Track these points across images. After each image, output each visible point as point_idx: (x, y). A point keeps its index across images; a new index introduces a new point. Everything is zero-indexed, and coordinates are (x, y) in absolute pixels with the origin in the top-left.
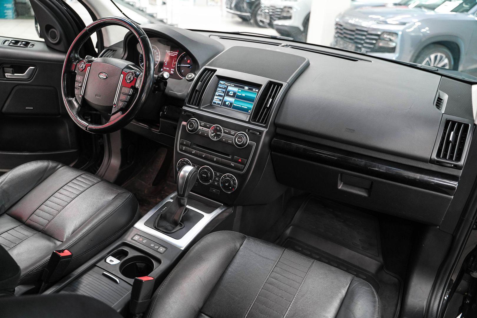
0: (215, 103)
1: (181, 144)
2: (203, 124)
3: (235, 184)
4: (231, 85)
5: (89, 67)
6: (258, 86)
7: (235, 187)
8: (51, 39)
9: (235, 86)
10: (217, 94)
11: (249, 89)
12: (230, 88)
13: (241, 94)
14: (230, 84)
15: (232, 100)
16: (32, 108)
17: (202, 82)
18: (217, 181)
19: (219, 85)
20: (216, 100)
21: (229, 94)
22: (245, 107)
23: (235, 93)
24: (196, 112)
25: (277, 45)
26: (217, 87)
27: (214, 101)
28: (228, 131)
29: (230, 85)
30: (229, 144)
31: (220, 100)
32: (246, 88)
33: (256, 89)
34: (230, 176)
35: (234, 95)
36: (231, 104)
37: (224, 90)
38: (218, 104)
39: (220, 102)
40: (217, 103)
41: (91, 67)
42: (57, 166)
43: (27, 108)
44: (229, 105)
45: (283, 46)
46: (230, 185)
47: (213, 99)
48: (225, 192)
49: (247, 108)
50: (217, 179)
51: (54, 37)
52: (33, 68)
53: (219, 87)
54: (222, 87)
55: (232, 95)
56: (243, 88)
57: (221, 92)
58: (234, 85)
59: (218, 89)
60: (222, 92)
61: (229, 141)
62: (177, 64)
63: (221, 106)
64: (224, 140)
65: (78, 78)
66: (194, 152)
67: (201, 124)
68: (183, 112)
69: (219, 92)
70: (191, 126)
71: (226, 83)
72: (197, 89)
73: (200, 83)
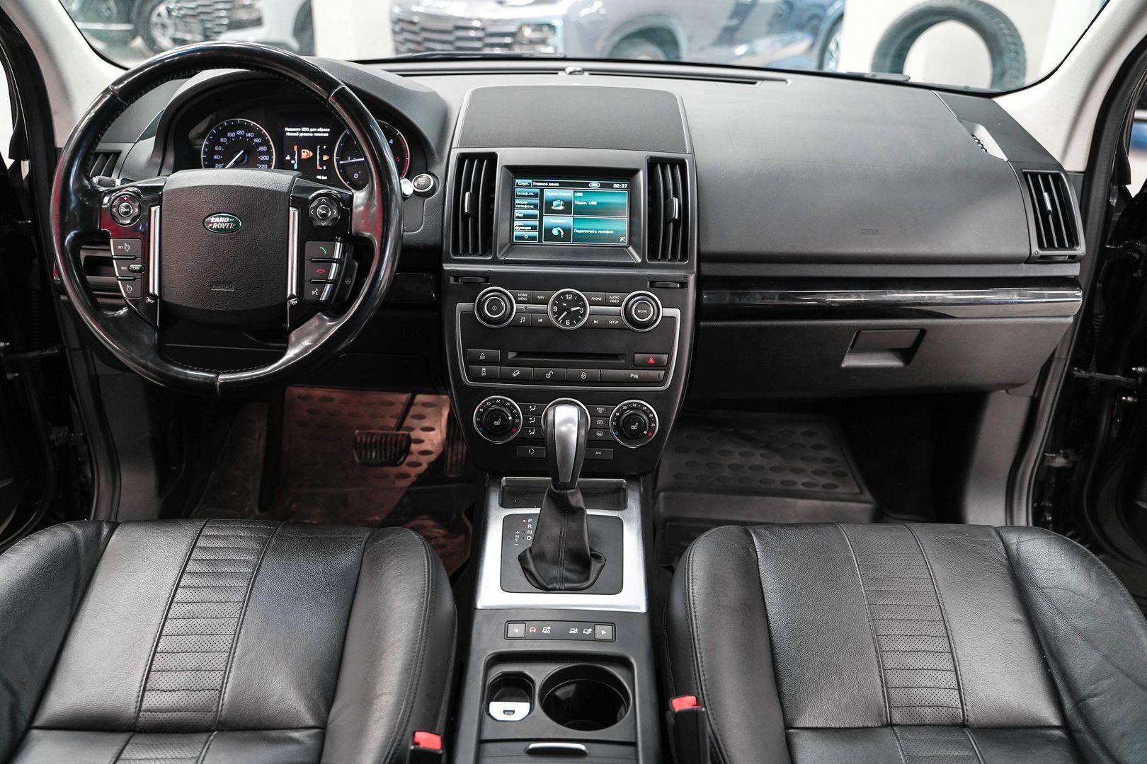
0: (522, 238)
1: (471, 362)
2: (526, 295)
3: (652, 420)
4: (550, 184)
5: (157, 208)
6: (626, 175)
7: (654, 427)
9: (562, 185)
10: (517, 213)
11: (602, 186)
12: (549, 194)
13: (585, 203)
14: (546, 182)
15: (567, 221)
17: (470, 192)
18: (600, 427)
19: (518, 191)
20: (522, 230)
21: (553, 208)
22: (608, 232)
23: (568, 204)
24: (491, 269)
25: (554, 71)
26: (513, 197)
27: (515, 234)
28: (600, 299)
29: (546, 184)
30: (606, 328)
31: (534, 228)
32: (595, 184)
33: (620, 184)
34: (635, 405)
35: (568, 208)
36: (567, 231)
37: (537, 201)
38: (531, 238)
39: (536, 234)
40: (526, 237)
44: (562, 234)
45: (571, 73)
46: (642, 427)
47: (512, 229)
49: (612, 232)
50: (600, 422)
53: (518, 196)
54: (526, 194)
55: (561, 208)
56: (587, 185)
57: (530, 206)
58: (558, 185)
59: (517, 201)
60: (532, 207)
61: (611, 322)
62: (338, 161)
63: (540, 241)
64: (595, 322)
65: (120, 247)
66: (518, 373)
67: (520, 297)
68: (452, 279)
69: (524, 209)
70: (495, 308)
71: (533, 181)
72: (466, 211)
73: (467, 194)
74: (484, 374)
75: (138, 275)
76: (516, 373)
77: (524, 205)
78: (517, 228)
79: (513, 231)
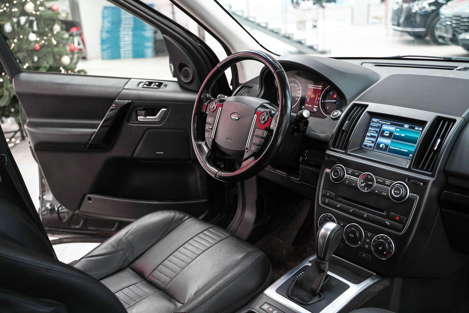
0: (366, 146)
1: (324, 196)
2: (351, 171)
3: (391, 248)
4: (386, 123)
5: (221, 108)
6: (422, 123)
7: (392, 252)
8: (184, 79)
9: (392, 124)
10: (368, 134)
11: (410, 127)
12: (384, 127)
13: (399, 134)
14: (385, 121)
15: (388, 141)
16: (162, 153)
17: (349, 121)
18: (368, 243)
19: (372, 124)
20: (367, 142)
21: (384, 134)
22: (405, 150)
23: (391, 133)
24: (342, 157)
25: (451, 68)
26: (368, 125)
27: (364, 143)
28: (381, 181)
29: (385, 123)
30: (384, 196)
31: (373, 142)
32: (406, 126)
33: (419, 128)
34: (385, 238)
35: (391, 135)
36: (387, 146)
37: (378, 130)
38: (370, 147)
39: (373, 145)
40: (368, 145)
41: (222, 107)
42: (183, 218)
43: (157, 153)
44: (384, 147)
45: (459, 70)
46: (384, 249)
47: (363, 141)
48: (378, 257)
49: (407, 151)
50: (368, 241)
51: (186, 77)
52: (165, 109)
53: (371, 126)
54: (375, 126)
55: (387, 135)
56: (402, 126)
57: (374, 132)
58: (390, 123)
59: (370, 128)
60: (375, 132)
61: (383, 193)
62: (321, 100)
63: (373, 149)
64: (376, 191)
65: (208, 120)
66: (339, 206)
67: (349, 171)
68: (327, 158)
69: (371, 132)
70: (336, 174)
71: (379, 120)
72: (344, 129)
73: (347, 122)
74: (327, 202)
75: (211, 131)
77: (372, 130)
78: (366, 141)
79: (363, 142)
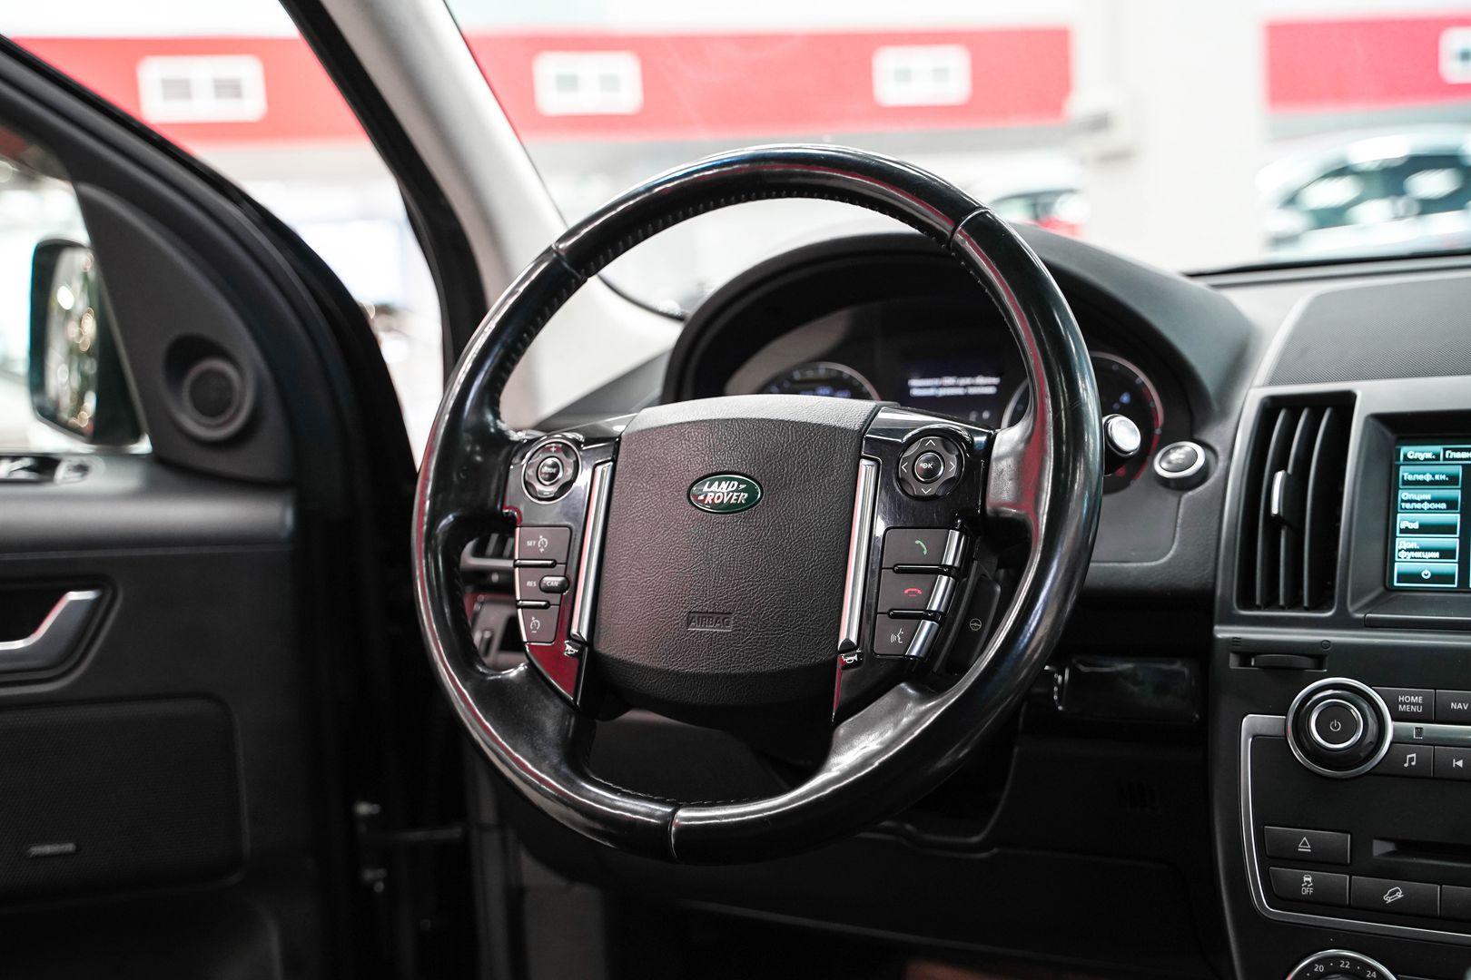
0: (1415, 577)
1: (1274, 856)
2: (1419, 699)
5: (608, 466)
8: (199, 423)
10: (1403, 521)
16: (70, 847)
19: (1406, 473)
20: (1415, 560)
24: (1328, 639)
26: (1392, 485)
27: (1398, 567)
31: (1446, 553)
37: (1455, 493)
38: (1436, 578)
39: (1451, 567)
40: (1426, 574)
41: (615, 461)
43: (37, 850)
47: (1389, 557)
51: (214, 403)
52: (88, 595)
53: (1407, 483)
54: (1428, 478)
57: (1436, 506)
59: (1404, 494)
60: (1443, 506)
63: (1463, 585)
65: (529, 543)
66: (1399, 895)
67: (1404, 704)
68: (1233, 662)
69: (1421, 511)
70: (1335, 726)
71: (1445, 450)
72: (1275, 510)
73: (1279, 476)
74: (1307, 891)
75: (555, 599)
76: (1394, 894)
77: (1422, 502)
78: (1403, 554)
79: (1393, 561)
